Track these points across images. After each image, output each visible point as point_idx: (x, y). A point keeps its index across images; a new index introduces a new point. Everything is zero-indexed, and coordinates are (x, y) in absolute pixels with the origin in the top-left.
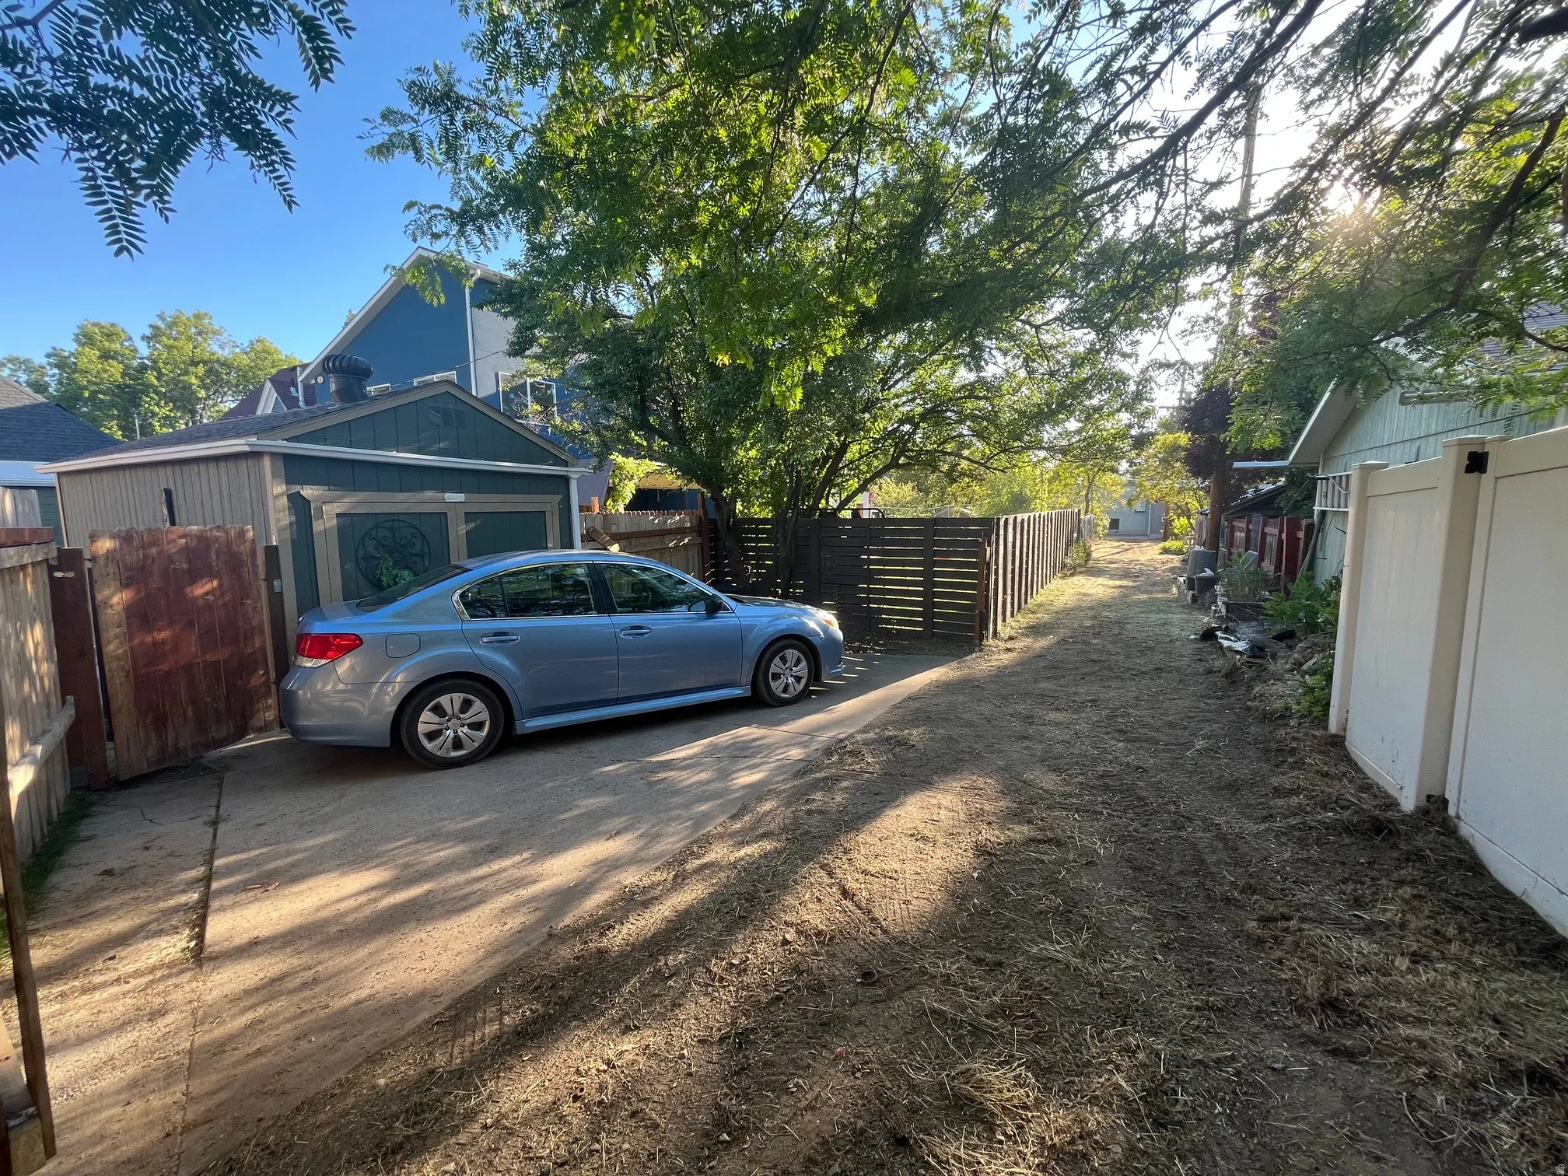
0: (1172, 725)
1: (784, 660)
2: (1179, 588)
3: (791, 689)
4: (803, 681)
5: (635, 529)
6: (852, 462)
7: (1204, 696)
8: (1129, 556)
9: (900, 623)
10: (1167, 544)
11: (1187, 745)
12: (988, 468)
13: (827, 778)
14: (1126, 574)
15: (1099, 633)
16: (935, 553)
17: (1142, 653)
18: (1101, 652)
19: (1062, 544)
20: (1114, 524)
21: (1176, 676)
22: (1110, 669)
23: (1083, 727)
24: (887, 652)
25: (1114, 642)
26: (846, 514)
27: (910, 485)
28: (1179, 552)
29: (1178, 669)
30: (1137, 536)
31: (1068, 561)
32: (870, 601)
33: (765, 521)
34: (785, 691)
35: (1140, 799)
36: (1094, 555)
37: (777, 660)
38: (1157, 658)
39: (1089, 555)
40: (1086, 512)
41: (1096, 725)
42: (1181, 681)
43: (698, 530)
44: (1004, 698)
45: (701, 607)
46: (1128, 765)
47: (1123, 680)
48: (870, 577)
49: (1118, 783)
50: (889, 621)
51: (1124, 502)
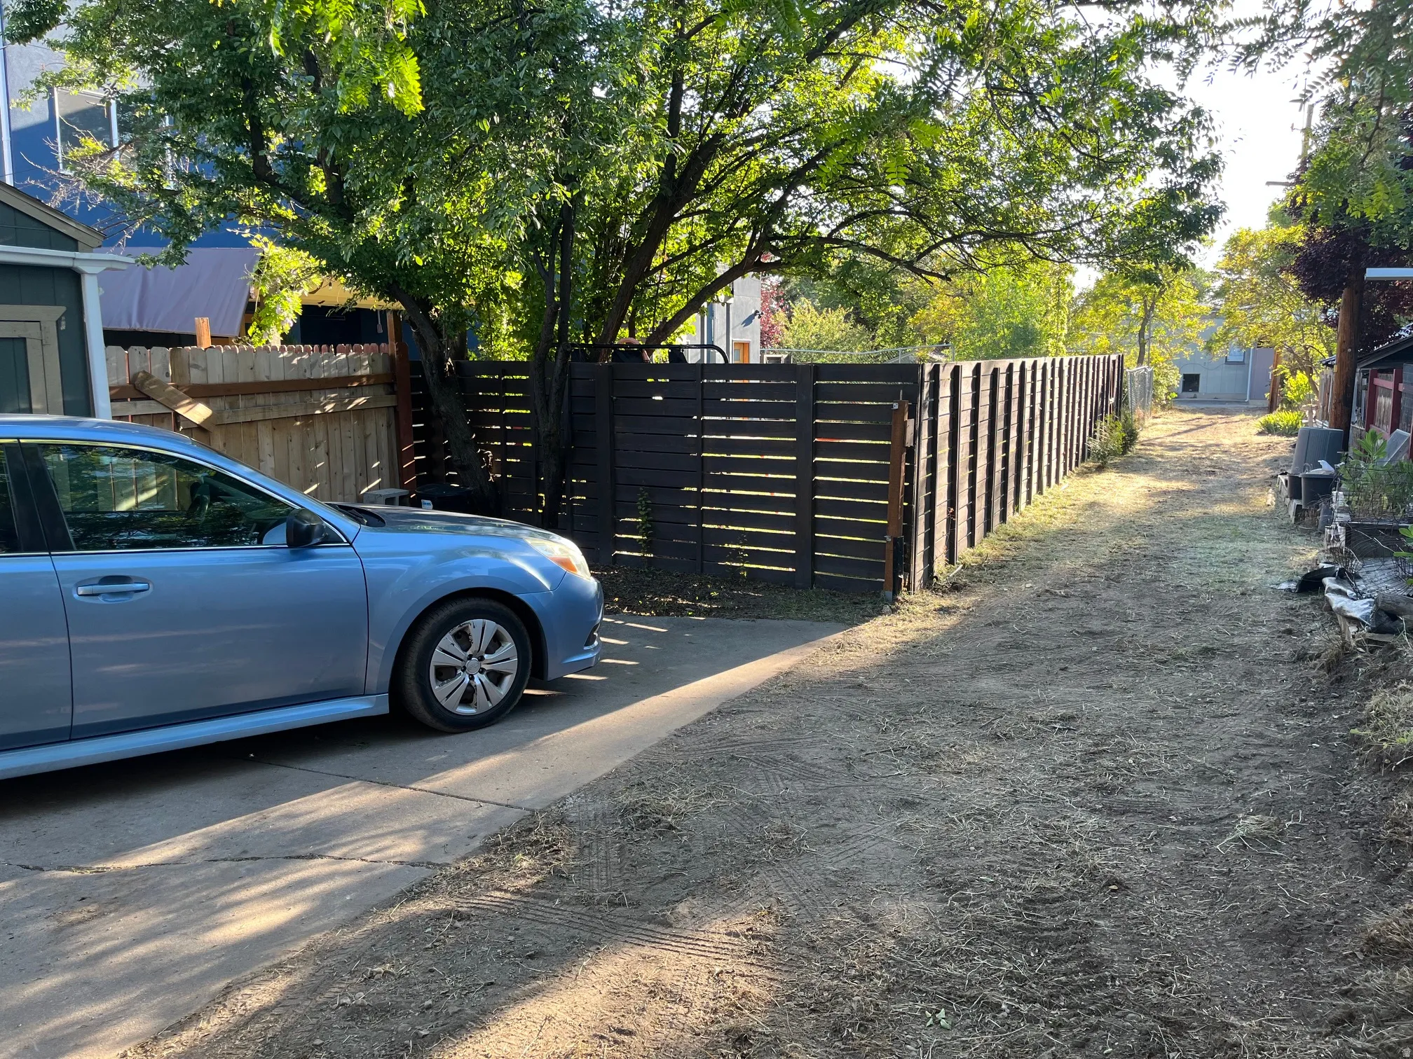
0: (1204, 775)
1: (463, 639)
2: (1278, 493)
3: (480, 696)
4: (508, 681)
5: (244, 377)
6: (674, 258)
7: (1280, 709)
8: (1207, 437)
9: (755, 557)
10: (1273, 418)
11: (1220, 824)
12: (919, 272)
13: (447, 914)
14: (1191, 469)
15: (1117, 579)
16: (817, 431)
17: (1185, 617)
18: (1110, 614)
19: (1082, 415)
20: (1190, 382)
21: (1239, 665)
22: (1121, 649)
23: (1034, 777)
24: (720, 613)
25: (1140, 596)
26: (660, 356)
27: (841, 312)
28: (1291, 431)
29: (1245, 651)
30: (1223, 405)
31: (1094, 444)
32: (702, 517)
33: (515, 367)
34: (467, 699)
35: (1093, 966)
36: (1143, 435)
37: (447, 641)
38: (1210, 630)
39: (1130, 437)
40: (1140, 361)
41: (1058, 773)
42: (1248, 675)
43: (388, 380)
44: (901, 711)
45: (278, 536)
46: (1093, 873)
47: (1137, 671)
48: (701, 472)
49: (1060, 919)
50: (735, 555)
51: (1201, 344)
